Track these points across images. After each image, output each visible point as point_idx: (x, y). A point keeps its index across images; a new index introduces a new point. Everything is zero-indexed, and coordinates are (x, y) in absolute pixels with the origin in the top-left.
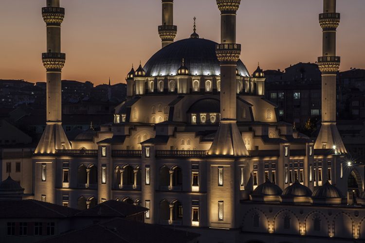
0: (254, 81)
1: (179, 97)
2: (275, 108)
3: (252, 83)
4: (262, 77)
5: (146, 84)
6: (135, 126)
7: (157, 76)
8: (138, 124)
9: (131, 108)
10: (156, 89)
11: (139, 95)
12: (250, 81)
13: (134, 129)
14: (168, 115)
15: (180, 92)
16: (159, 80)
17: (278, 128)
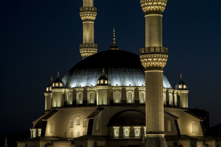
0: (177, 93)
1: (98, 109)
2: (200, 122)
3: (175, 96)
4: (186, 89)
5: (64, 95)
6: (52, 141)
7: (76, 87)
8: (54, 139)
9: (47, 121)
10: (75, 101)
11: (57, 107)
12: (173, 93)
13: (51, 144)
14: (87, 128)
15: (100, 104)
16: (78, 91)
17: (206, 143)
